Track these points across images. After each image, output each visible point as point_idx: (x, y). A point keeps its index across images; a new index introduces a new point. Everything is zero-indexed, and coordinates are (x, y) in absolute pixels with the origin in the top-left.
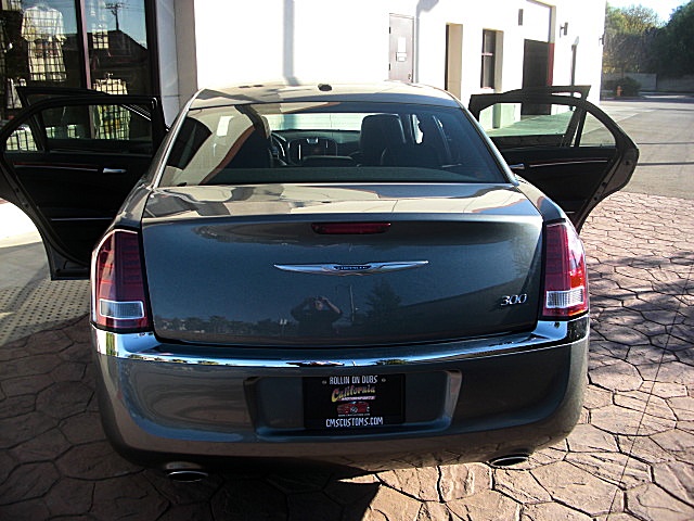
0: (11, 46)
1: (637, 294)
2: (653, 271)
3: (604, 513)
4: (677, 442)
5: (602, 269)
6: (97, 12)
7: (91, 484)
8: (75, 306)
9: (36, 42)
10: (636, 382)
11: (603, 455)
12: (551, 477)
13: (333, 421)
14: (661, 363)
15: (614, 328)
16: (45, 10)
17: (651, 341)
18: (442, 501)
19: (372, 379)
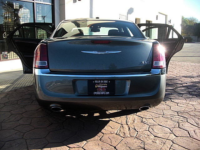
0: (16, 18)
1: (186, 83)
2: (192, 79)
3: (173, 128)
4: (195, 114)
5: (177, 78)
6: (39, 10)
7: (31, 119)
8: (30, 83)
9: (22, 17)
10: (184, 101)
11: (173, 116)
12: (158, 120)
13: (95, 93)
14: (192, 98)
15: (179, 90)
16: (25, 9)
17: (189, 93)
18: (127, 124)
19: (106, 82)
